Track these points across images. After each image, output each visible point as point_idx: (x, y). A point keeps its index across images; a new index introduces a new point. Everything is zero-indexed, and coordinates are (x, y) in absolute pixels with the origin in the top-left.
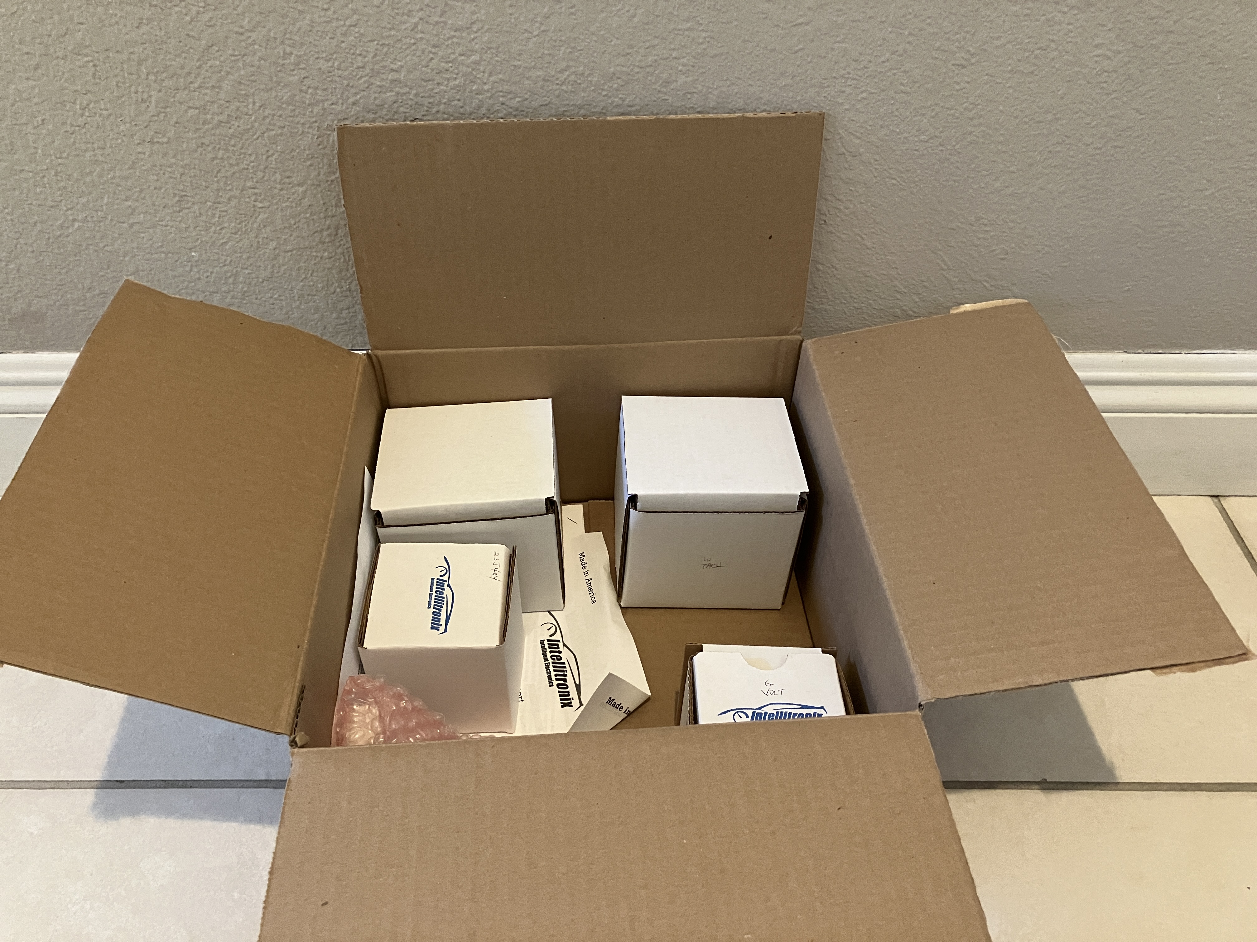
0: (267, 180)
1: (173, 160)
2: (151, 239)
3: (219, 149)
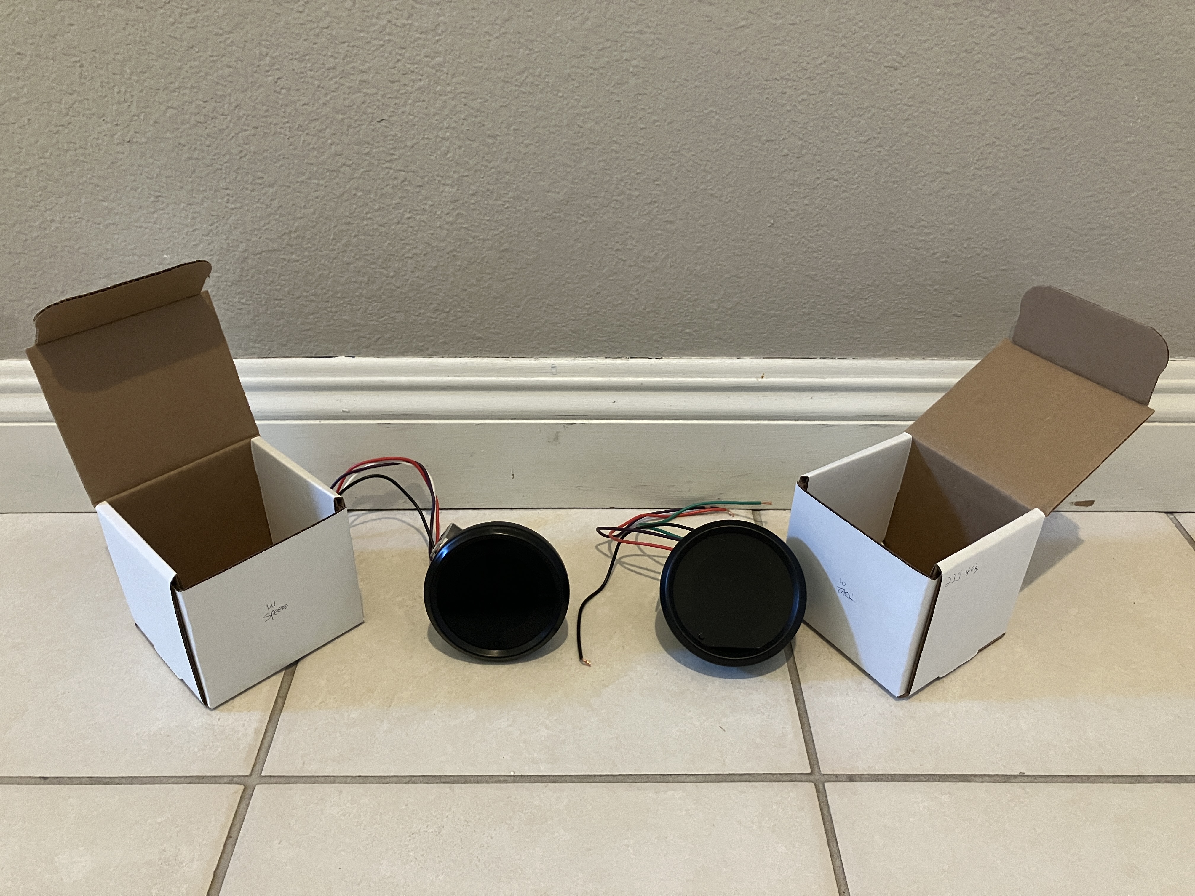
0: (239, 181)
1: (151, 160)
2: (125, 241)
3: (195, 149)
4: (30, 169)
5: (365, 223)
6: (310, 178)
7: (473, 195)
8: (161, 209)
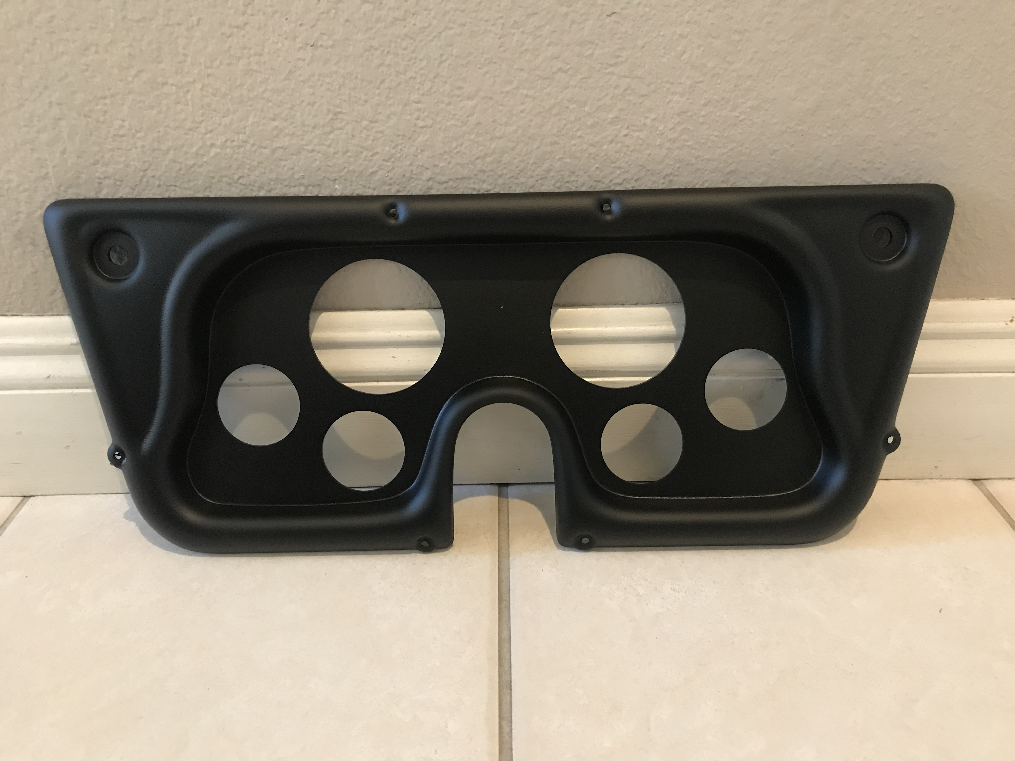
1: (335, 68)
2: (293, 168)
3: (388, 52)
4: (194, 82)
5: (573, 142)
6: (517, 88)
7: (706, 105)
8: (340, 129)
